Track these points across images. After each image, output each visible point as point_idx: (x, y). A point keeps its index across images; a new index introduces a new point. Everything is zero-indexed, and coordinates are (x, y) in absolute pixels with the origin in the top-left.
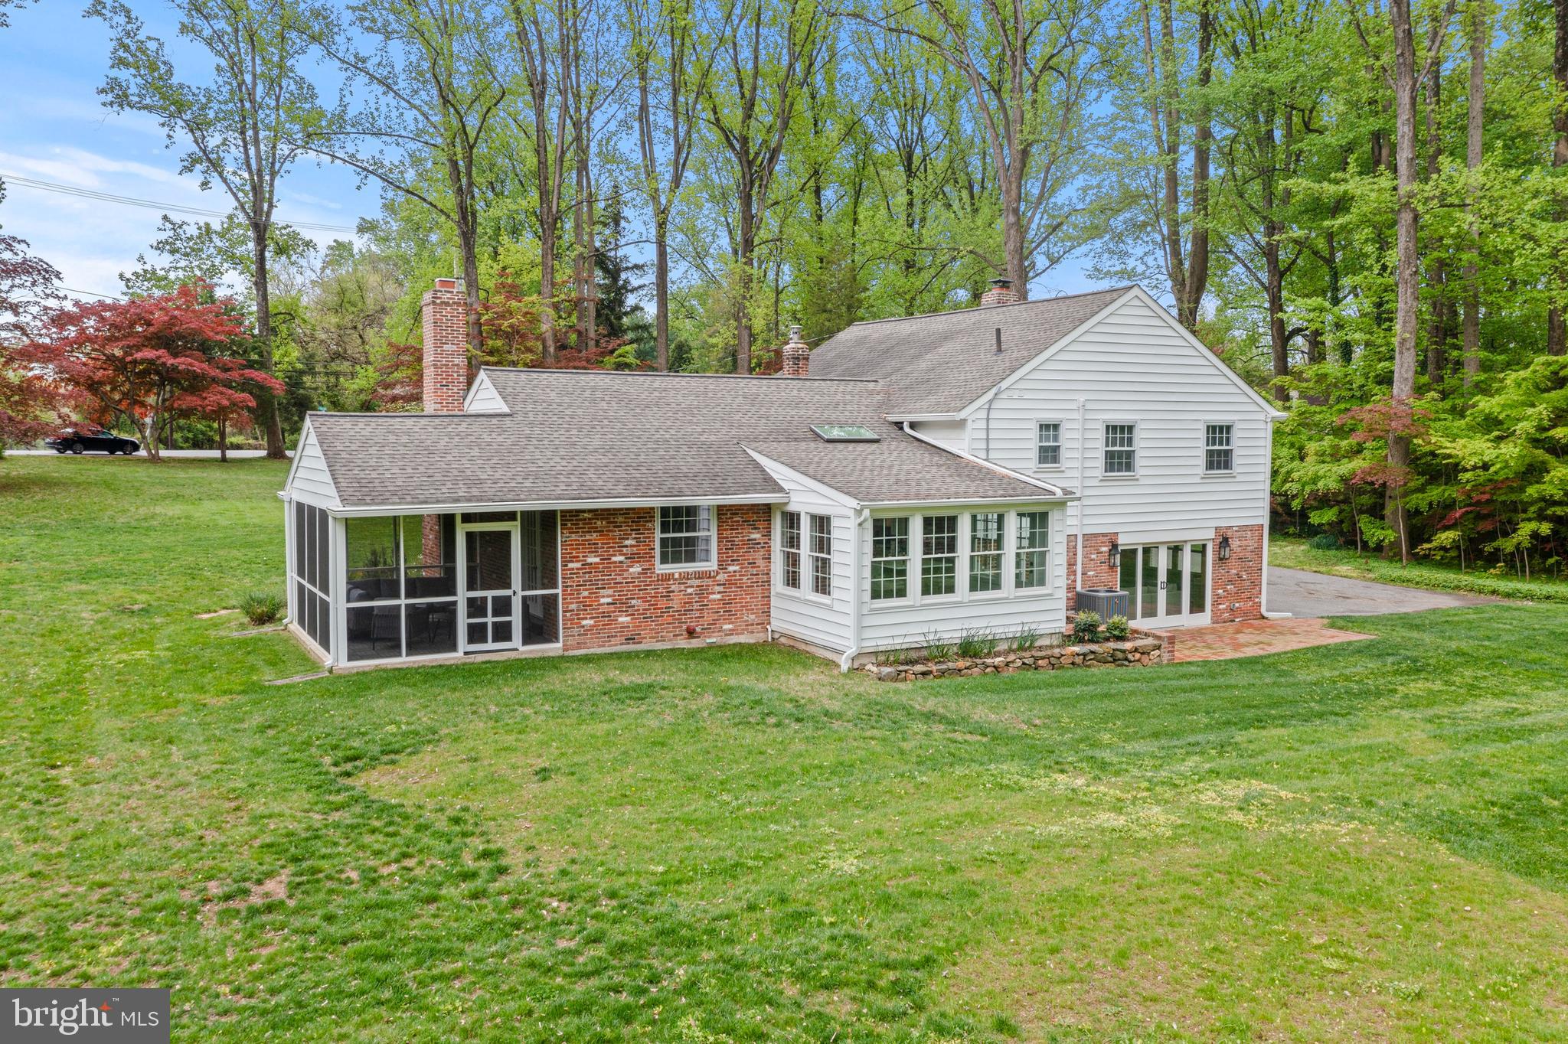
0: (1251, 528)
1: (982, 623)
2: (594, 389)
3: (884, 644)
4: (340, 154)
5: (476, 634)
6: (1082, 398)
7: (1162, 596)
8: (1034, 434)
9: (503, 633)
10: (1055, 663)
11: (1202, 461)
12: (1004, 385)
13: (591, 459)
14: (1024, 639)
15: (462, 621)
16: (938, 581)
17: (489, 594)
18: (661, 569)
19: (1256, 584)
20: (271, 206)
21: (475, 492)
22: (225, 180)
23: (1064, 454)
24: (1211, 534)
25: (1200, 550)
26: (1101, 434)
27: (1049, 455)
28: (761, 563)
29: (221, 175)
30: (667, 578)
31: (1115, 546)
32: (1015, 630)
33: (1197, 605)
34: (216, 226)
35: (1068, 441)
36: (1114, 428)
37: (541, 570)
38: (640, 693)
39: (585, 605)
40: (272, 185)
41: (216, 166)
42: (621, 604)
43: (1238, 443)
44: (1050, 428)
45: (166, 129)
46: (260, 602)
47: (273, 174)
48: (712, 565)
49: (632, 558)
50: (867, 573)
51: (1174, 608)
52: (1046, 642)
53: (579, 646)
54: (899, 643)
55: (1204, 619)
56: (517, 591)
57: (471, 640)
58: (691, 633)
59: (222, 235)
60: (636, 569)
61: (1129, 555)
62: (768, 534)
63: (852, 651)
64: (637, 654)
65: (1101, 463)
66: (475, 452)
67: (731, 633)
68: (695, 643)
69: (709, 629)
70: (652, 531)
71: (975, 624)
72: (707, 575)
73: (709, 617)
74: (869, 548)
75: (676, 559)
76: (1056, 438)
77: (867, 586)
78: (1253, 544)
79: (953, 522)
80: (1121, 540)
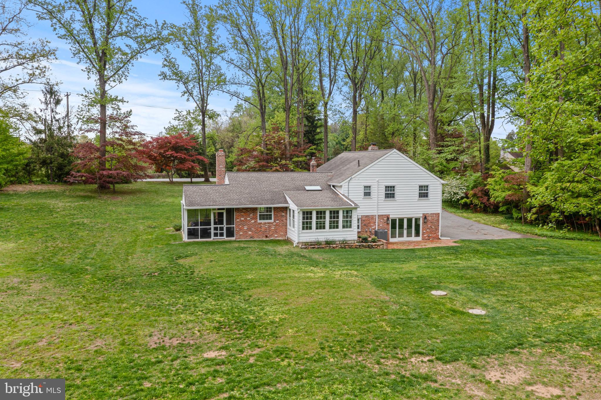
0: (436, 214)
1: (331, 237)
3: (305, 241)
4: (225, 90)
5: (216, 235)
6: (377, 179)
7: (405, 232)
8: (363, 189)
9: (222, 235)
10: (351, 247)
11: (418, 195)
12: (353, 177)
13: (244, 196)
14: (343, 241)
15: (213, 232)
16: (321, 226)
17: (219, 226)
18: (259, 221)
19: (437, 229)
20: (207, 105)
21: (214, 204)
22: (193, 98)
23: (372, 194)
24: (422, 215)
25: (417, 220)
26: (384, 189)
27: (367, 194)
28: (285, 220)
29: (192, 97)
30: (261, 223)
31: (388, 219)
32: (342, 239)
33: (417, 234)
34: (192, 111)
35: (373, 191)
36: (388, 187)
37: (230, 221)
39: (240, 229)
40: (207, 99)
41: (191, 94)
42: (249, 229)
43: (430, 191)
44: (368, 187)
45: (177, 84)
46: (177, 226)
47: (208, 95)
48: (272, 221)
49: (252, 219)
50: (301, 224)
51: (409, 235)
52: (350, 242)
53: (239, 238)
54: (308, 240)
55: (420, 239)
56: (225, 226)
57: (214, 236)
58: (267, 237)
59: (193, 113)
60: (253, 221)
61: (394, 221)
62: (287, 214)
63: (297, 242)
64: (253, 241)
65: (384, 196)
66: (217, 194)
67: (277, 237)
68: (267, 239)
69: (271, 236)
70: (257, 213)
71: (328, 237)
72: (270, 223)
73: (271, 233)
74: (301, 218)
75: (264, 219)
76: (370, 190)
77: (301, 227)
78: (436, 218)
79: (325, 212)
80: (391, 216)
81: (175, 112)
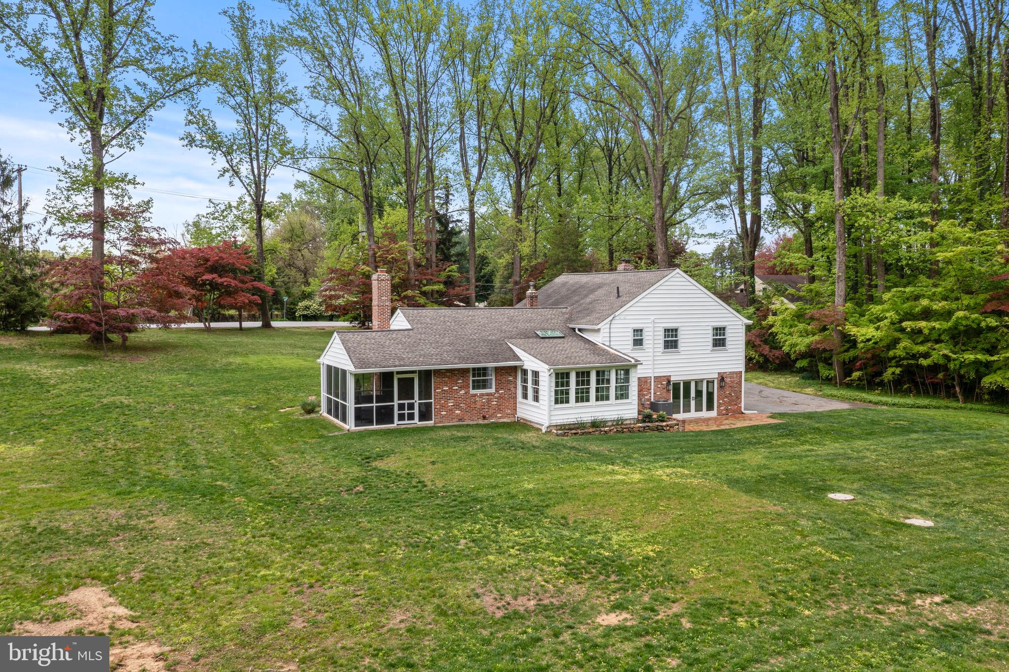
0: (736, 373)
1: (601, 414)
2: (444, 316)
3: (560, 422)
5: (401, 417)
6: (653, 318)
7: (693, 403)
8: (631, 334)
9: (411, 417)
10: (631, 430)
11: (711, 343)
12: (617, 314)
13: (445, 348)
14: (618, 421)
15: (396, 412)
16: (583, 397)
17: (406, 402)
18: (472, 392)
19: (739, 397)
20: (265, 192)
21: (402, 363)
22: (241, 181)
23: (645, 342)
24: (716, 376)
25: (710, 382)
26: (662, 333)
27: (638, 342)
28: (513, 389)
29: (240, 178)
30: (475, 395)
31: (669, 382)
32: (615, 417)
33: (710, 407)
35: (647, 337)
36: (669, 330)
37: (426, 393)
38: (465, 439)
39: (442, 406)
40: (265, 182)
41: (237, 173)
42: (457, 406)
43: (729, 336)
44: (638, 331)
45: (212, 155)
46: (309, 404)
47: (266, 176)
48: (493, 390)
49: (461, 388)
50: (553, 394)
51: (699, 408)
52: (628, 422)
53: (440, 422)
54: (565, 422)
55: (713, 414)
56: (416, 401)
57: (399, 419)
58: (484, 418)
60: (463, 392)
61: (676, 386)
62: (516, 378)
63: (547, 424)
64: (463, 426)
65: (662, 345)
66: (400, 346)
67: (500, 418)
68: (486, 422)
69: (491, 416)
70: (469, 377)
71: (597, 414)
72: (490, 394)
73: (491, 411)
74: (553, 384)
75: (478, 388)
76: (641, 335)
77: (553, 399)
78: (737, 380)
79: (588, 373)
80: (672, 379)
81: (208, 203)
